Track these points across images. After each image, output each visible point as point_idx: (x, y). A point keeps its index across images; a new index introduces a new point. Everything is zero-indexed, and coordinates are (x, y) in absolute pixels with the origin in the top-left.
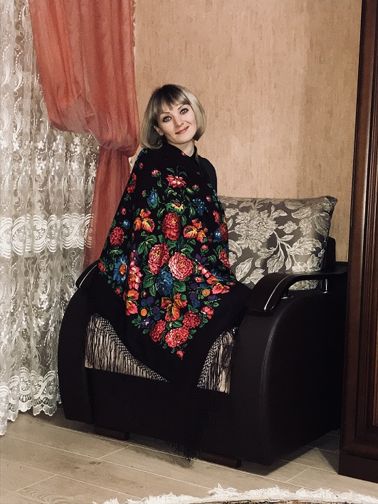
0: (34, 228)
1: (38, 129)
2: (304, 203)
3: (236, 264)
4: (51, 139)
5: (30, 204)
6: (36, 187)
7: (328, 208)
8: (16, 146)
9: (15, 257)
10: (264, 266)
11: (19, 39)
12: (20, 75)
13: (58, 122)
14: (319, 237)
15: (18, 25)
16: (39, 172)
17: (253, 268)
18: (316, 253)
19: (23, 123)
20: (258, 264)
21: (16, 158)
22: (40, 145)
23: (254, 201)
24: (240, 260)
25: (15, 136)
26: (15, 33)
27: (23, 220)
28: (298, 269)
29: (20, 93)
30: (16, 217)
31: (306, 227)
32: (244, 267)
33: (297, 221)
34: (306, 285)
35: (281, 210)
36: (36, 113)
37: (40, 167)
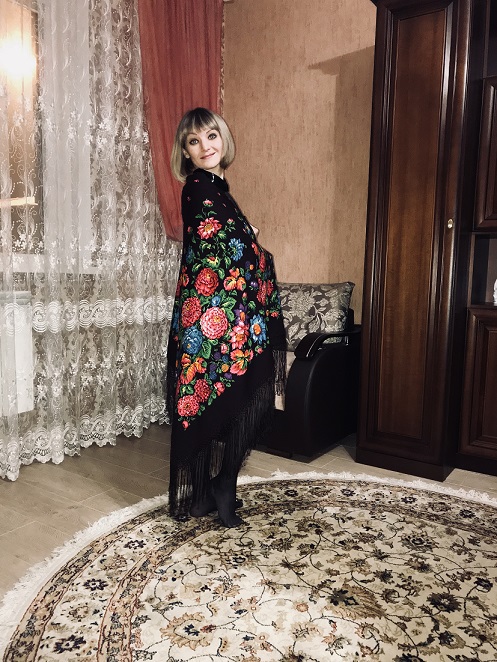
0: (158, 305)
1: (159, 240)
2: (333, 286)
3: (289, 327)
4: (168, 247)
5: (155, 289)
6: (159, 278)
7: (349, 290)
8: (146, 252)
9: (146, 323)
10: (307, 328)
11: (146, 182)
12: (147, 205)
13: (172, 235)
14: (343, 308)
15: (145, 173)
16: (160, 268)
17: (300, 329)
18: (341, 319)
19: (150, 236)
20: (303, 326)
21: (146, 259)
22: (161, 251)
23: (300, 285)
24: (291, 324)
25: (144, 245)
26: (144, 178)
27: (151, 300)
28: (329, 329)
29: (147, 217)
30: (146, 298)
31: (334, 302)
32: (294, 328)
33: (328, 298)
34: (334, 340)
35: (318, 290)
36: (158, 230)
37: (161, 265)
